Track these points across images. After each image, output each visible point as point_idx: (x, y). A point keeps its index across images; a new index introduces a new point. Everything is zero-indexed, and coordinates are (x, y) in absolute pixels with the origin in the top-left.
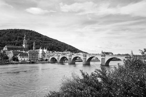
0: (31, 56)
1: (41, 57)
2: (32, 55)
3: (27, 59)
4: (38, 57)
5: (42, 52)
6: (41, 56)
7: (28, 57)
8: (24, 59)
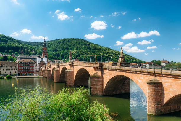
0: (22, 68)
1: (38, 69)
2: (23, 66)
3: (16, 72)
4: (34, 69)
5: (39, 62)
6: (39, 67)
7: (18, 69)
8: (11, 72)
